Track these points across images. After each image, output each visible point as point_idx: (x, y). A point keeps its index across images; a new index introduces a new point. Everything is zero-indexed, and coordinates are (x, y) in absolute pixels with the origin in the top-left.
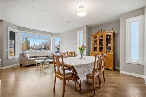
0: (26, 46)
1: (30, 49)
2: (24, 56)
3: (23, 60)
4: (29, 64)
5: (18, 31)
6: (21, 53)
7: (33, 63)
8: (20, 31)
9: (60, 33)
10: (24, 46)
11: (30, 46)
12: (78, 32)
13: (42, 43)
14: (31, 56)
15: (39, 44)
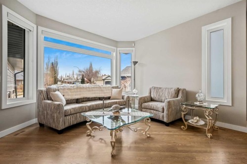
0: (53, 78)
1: (59, 83)
2: (51, 99)
3: (49, 112)
4: (67, 125)
5: (35, 26)
6: (42, 91)
7: (76, 119)
8: (40, 28)
9: (134, 42)
10: (49, 77)
11: (59, 77)
12: (203, 27)
13: (80, 71)
14: (70, 97)
15: (73, 75)
